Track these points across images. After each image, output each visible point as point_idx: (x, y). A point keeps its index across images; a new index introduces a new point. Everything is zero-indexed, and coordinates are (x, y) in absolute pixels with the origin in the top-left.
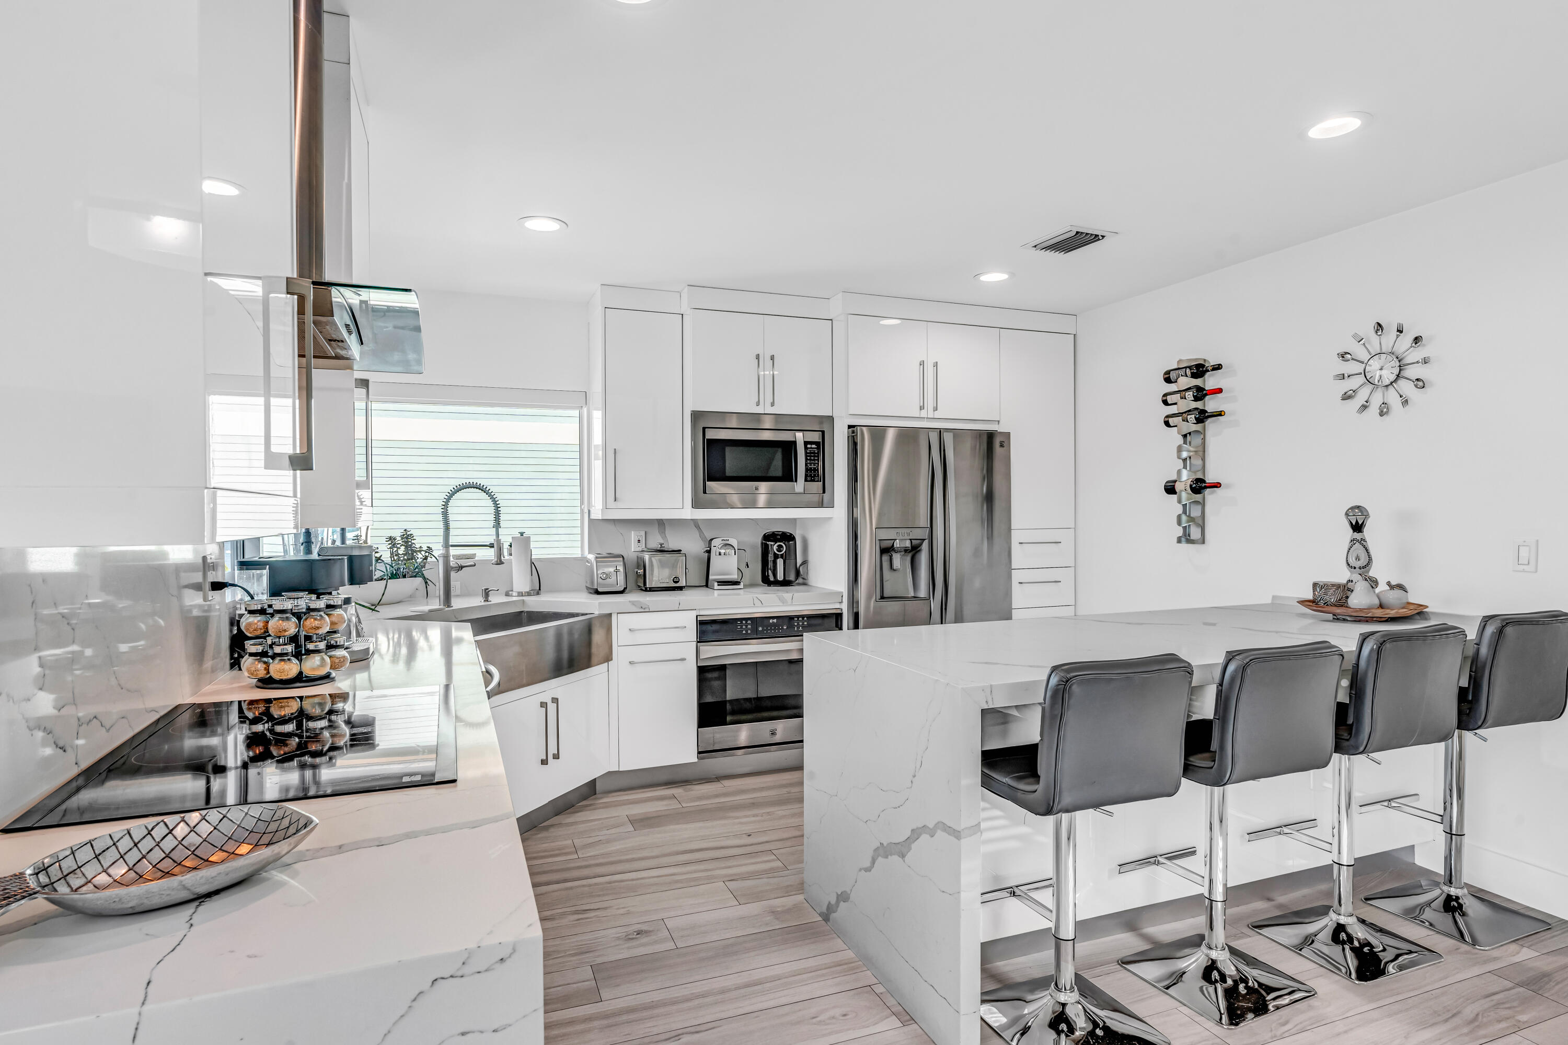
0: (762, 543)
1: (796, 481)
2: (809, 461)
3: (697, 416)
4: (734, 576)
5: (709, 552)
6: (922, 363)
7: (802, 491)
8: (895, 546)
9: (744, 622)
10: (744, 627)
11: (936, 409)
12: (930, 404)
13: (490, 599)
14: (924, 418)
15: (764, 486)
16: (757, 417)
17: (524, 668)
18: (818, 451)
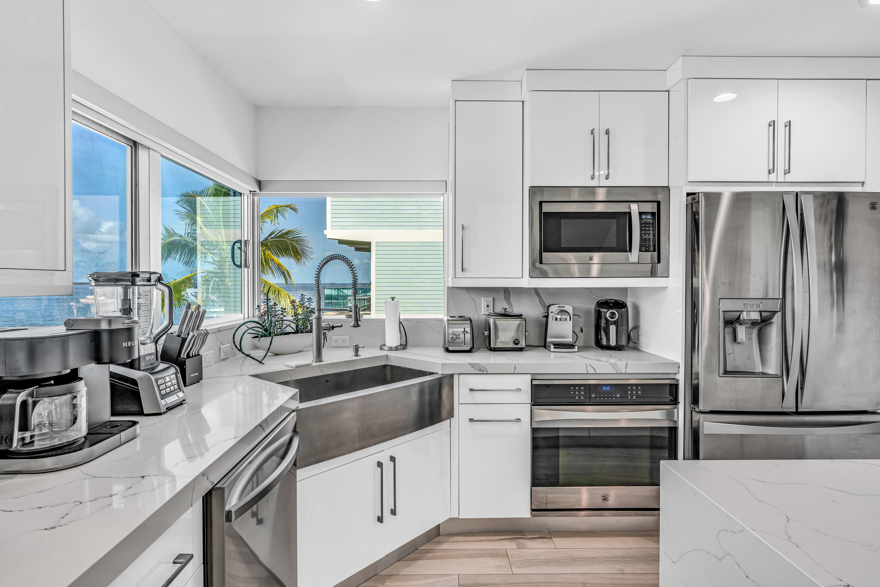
0: (595, 310)
1: (630, 251)
2: (643, 232)
3: (534, 190)
4: (569, 340)
5: (547, 317)
6: (773, 124)
7: (637, 261)
8: (741, 319)
9: (577, 388)
10: (577, 393)
11: (787, 172)
12: (781, 166)
13: (359, 353)
14: (773, 182)
15: (597, 257)
16: (592, 189)
17: (356, 432)
18: (653, 222)
